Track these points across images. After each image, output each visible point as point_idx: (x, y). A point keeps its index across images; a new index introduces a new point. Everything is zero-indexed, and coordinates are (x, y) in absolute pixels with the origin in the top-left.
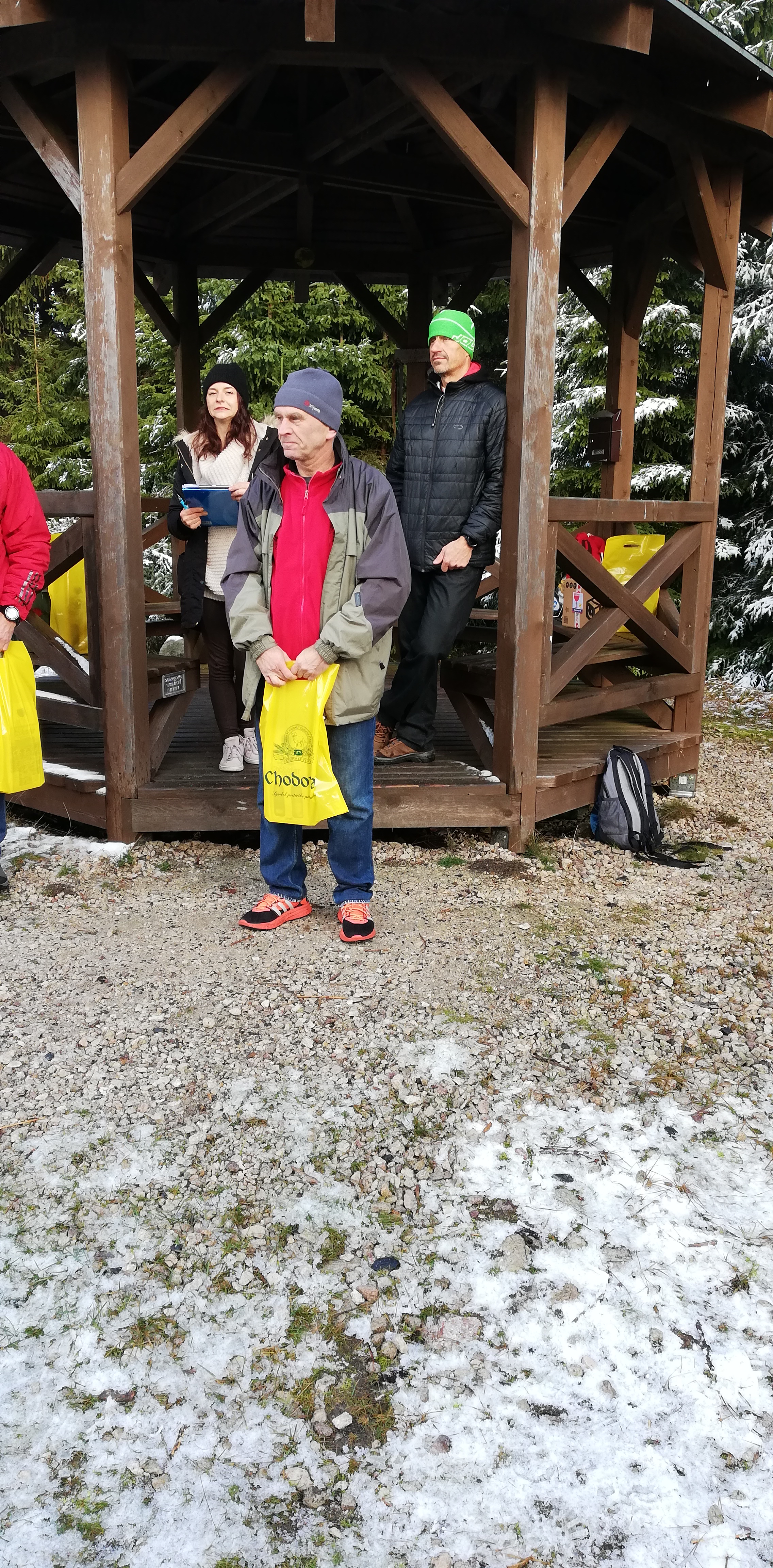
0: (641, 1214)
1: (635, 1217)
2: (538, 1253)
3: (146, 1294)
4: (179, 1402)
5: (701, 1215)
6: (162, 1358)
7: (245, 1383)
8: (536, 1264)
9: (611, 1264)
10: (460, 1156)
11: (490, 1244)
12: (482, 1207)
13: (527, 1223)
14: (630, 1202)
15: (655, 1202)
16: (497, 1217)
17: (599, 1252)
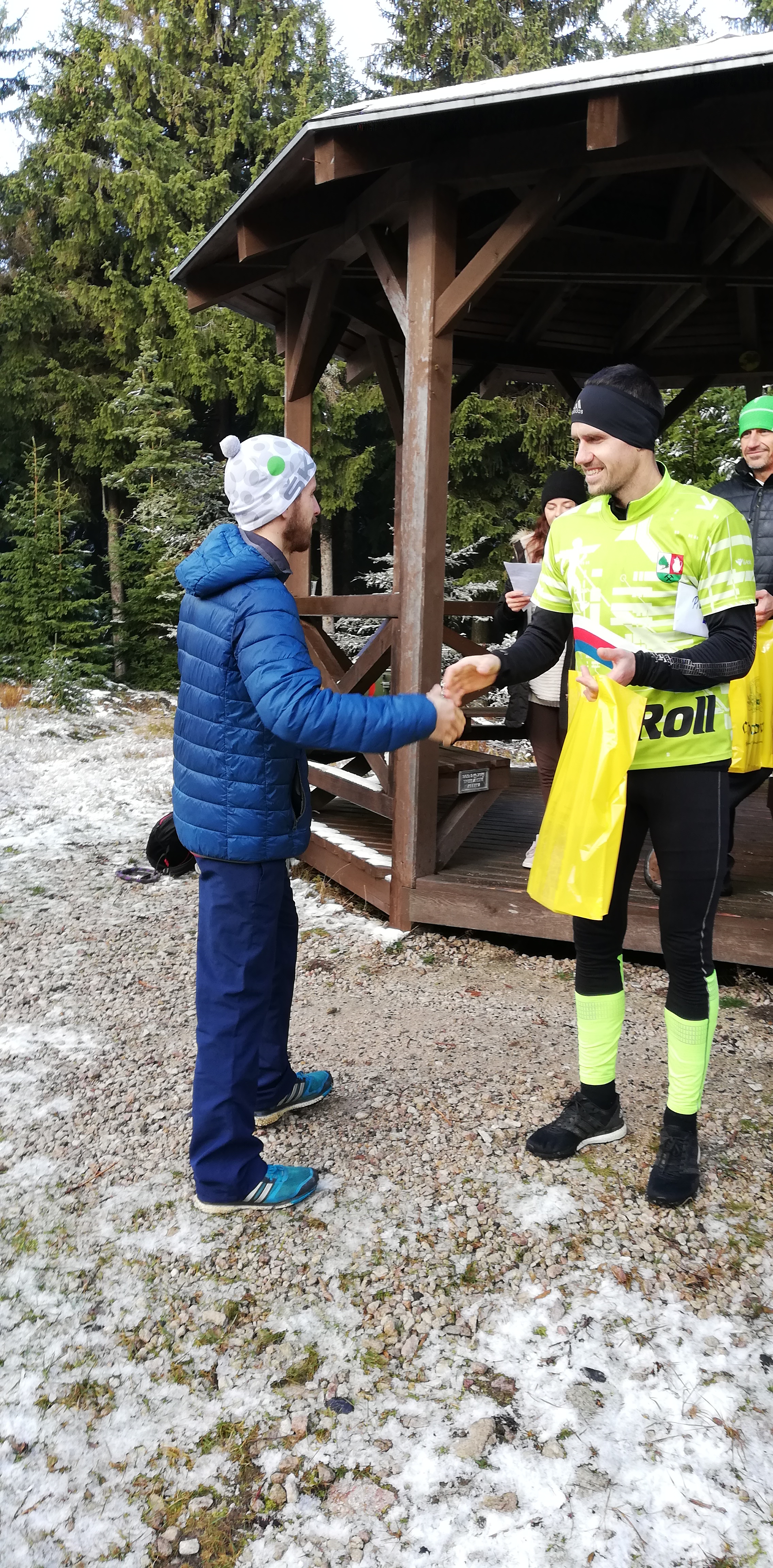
0: (659, 1445)
1: (649, 1446)
2: (504, 1449)
3: (108, 1359)
4: (63, 1470)
5: (734, 1470)
6: (77, 1423)
7: (131, 1474)
8: (493, 1459)
9: (577, 1488)
10: (494, 1316)
11: (461, 1421)
12: (482, 1378)
13: (515, 1411)
14: (655, 1428)
15: (687, 1437)
16: (489, 1394)
17: (572, 1471)
